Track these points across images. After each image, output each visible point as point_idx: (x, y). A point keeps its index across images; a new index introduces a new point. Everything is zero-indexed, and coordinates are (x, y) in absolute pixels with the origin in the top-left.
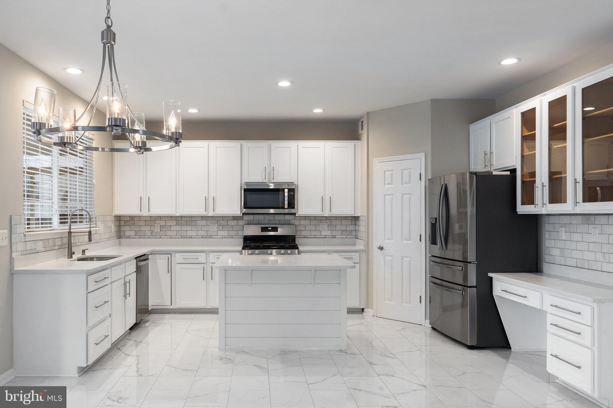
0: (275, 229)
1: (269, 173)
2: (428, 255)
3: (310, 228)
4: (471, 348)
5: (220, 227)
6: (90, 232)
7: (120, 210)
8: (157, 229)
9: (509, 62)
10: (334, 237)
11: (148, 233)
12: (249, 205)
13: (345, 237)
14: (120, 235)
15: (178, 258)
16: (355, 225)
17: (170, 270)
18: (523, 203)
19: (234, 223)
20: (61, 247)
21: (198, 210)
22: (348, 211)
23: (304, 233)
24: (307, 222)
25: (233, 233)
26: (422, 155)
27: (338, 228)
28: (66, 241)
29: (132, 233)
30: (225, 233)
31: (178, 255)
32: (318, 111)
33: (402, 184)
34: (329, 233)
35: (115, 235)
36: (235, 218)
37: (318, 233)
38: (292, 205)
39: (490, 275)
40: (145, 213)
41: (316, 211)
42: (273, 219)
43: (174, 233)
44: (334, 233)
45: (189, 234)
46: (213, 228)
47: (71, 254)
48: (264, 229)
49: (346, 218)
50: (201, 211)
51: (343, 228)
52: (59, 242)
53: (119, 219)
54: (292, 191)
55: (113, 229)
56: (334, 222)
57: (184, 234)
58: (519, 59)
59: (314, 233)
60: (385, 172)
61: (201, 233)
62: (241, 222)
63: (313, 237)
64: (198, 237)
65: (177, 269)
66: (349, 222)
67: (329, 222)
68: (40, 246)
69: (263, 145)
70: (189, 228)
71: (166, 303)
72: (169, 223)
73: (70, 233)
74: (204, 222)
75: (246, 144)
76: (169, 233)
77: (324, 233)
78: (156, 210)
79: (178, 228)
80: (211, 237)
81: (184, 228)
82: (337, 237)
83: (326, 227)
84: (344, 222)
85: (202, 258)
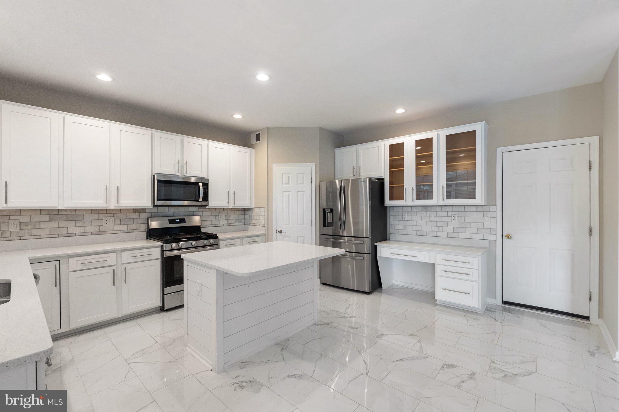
0: (183, 221)
3: (211, 218)
4: (367, 293)
5: (118, 222)
9: (400, 111)
10: (229, 225)
12: (163, 198)
13: (237, 224)
16: (244, 215)
17: (58, 282)
18: (391, 199)
19: (135, 215)
22: (247, 204)
23: (206, 223)
25: (133, 227)
26: (313, 165)
27: (233, 217)
30: (124, 227)
32: (238, 116)
33: (297, 185)
34: (225, 222)
37: (217, 222)
38: (206, 198)
39: (376, 244)
41: (223, 204)
42: (178, 211)
43: (47, 232)
44: (230, 222)
45: (71, 231)
46: (108, 223)
50: (100, 204)
51: (236, 217)
54: (206, 185)
56: (229, 213)
57: (64, 231)
58: (406, 110)
59: (214, 223)
60: (283, 175)
61: (89, 229)
62: (143, 215)
64: (85, 234)
66: (240, 212)
67: (226, 213)
70: (72, 224)
72: (36, 219)
74: (95, 216)
75: (158, 134)
77: (222, 222)
79: (54, 224)
80: (105, 233)
81: (62, 224)
82: (232, 224)
83: (223, 217)
84: (237, 212)
85: (111, 259)
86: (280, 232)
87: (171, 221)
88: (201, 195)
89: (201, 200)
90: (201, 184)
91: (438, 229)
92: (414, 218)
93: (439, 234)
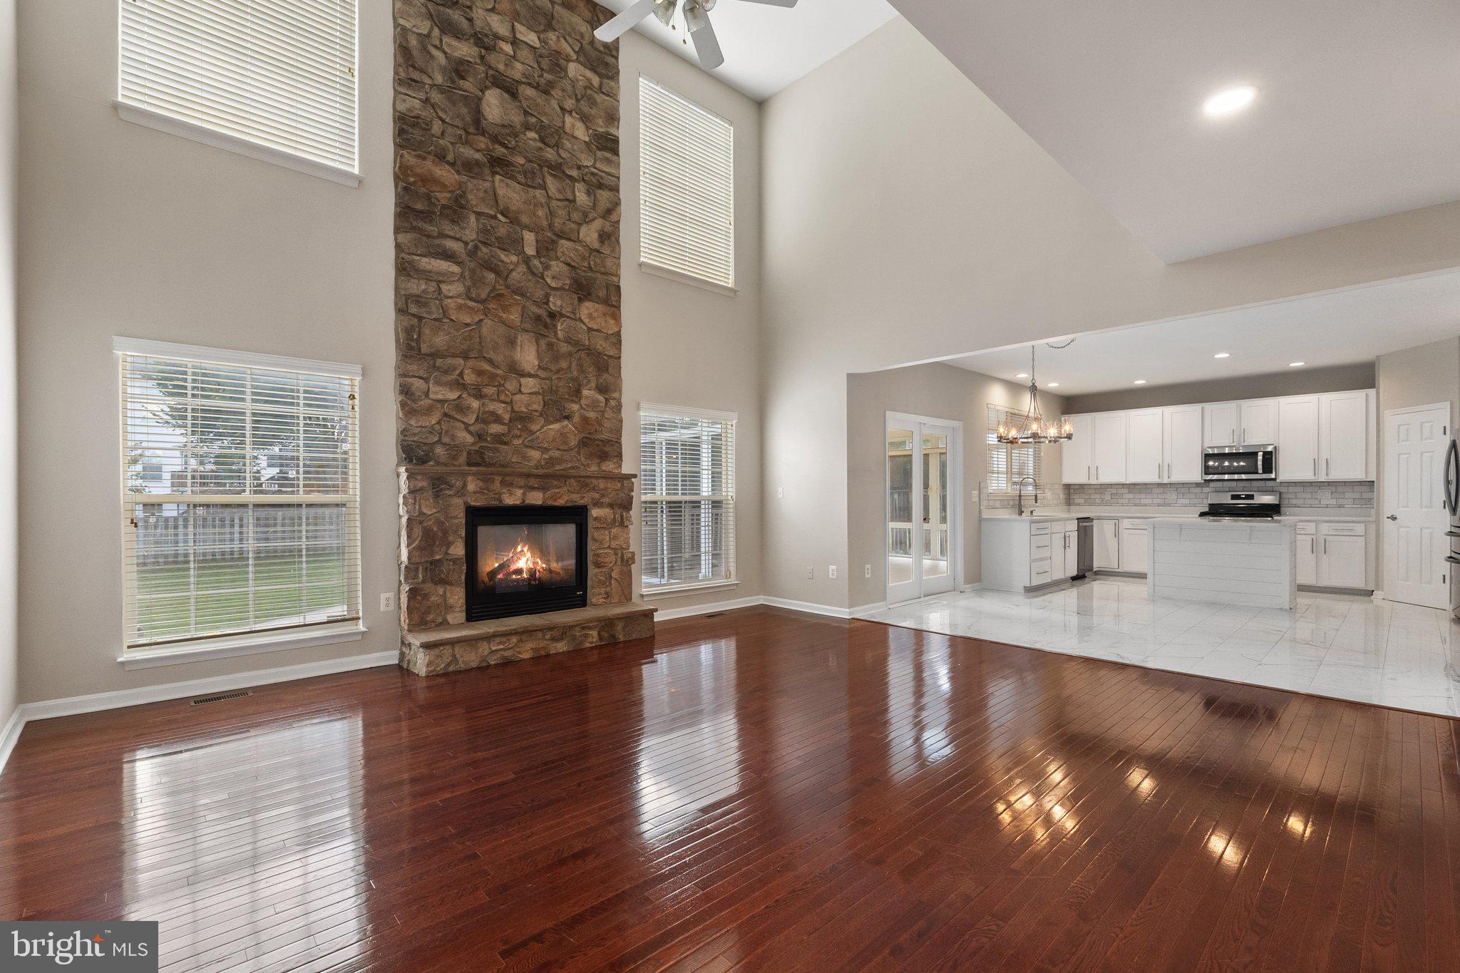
0: (1251, 497)
1: (1240, 435)
3: (1304, 495)
5: (1181, 496)
6: (1036, 496)
7: (1068, 479)
8: (1108, 497)
10: (1341, 506)
11: (1098, 501)
12: (1210, 471)
13: (1359, 506)
14: (1069, 500)
15: (1125, 523)
17: (1117, 534)
19: (1198, 490)
20: (1013, 506)
21: (1152, 478)
22: (1359, 475)
23: (1294, 502)
24: (1300, 489)
25: (1195, 500)
26: (1448, 404)
28: (1017, 502)
29: (1082, 501)
30: (1187, 501)
31: (1126, 521)
32: (1297, 365)
33: (1421, 441)
34: (1333, 502)
35: (1063, 501)
36: (1198, 485)
37: (1316, 502)
38: (1269, 469)
40: (1093, 481)
41: (1306, 476)
42: (1249, 485)
43: (1125, 501)
44: (1341, 502)
45: (1143, 501)
46: (1172, 496)
47: (1021, 513)
48: (1234, 497)
49: (1361, 483)
50: (1154, 479)
52: (1011, 503)
53: (1068, 488)
54: (1267, 454)
55: (1062, 496)
56: (1340, 489)
57: (1138, 501)
59: (1309, 502)
60: (1398, 428)
61: (1155, 501)
62: (1206, 490)
63: (1307, 506)
64: (1153, 505)
65: (1125, 534)
67: (1333, 489)
68: (998, 504)
69: (1231, 406)
70: (1143, 496)
71: (1113, 565)
72: (1121, 491)
73: (1020, 496)
74: (1161, 490)
75: (1208, 407)
76: (1120, 501)
77: (1324, 502)
78: (1104, 479)
79: (1131, 496)
80: (1169, 505)
81: (1137, 496)
82: (1346, 506)
83: (1328, 494)
84: (1357, 488)
86: (1393, 518)
88: (1261, 467)
89: (1262, 471)
90: (1260, 454)
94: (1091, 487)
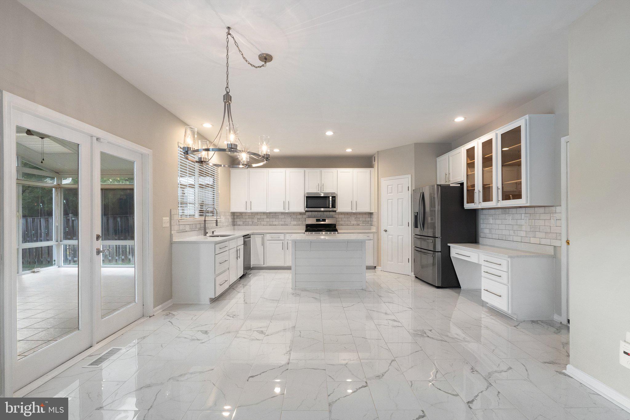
0: (324, 220)
1: (321, 187)
2: (413, 234)
3: (345, 220)
4: (438, 287)
5: (292, 219)
6: (217, 221)
7: (234, 209)
8: (256, 221)
9: (459, 119)
10: (358, 225)
11: (250, 223)
12: (309, 206)
13: (365, 224)
14: (234, 224)
15: (268, 237)
16: (371, 218)
17: (263, 244)
18: (468, 203)
19: (300, 217)
20: (200, 229)
21: (280, 209)
22: (367, 210)
23: (341, 223)
24: (343, 216)
25: (300, 222)
26: (410, 176)
27: (361, 219)
28: (203, 225)
29: (241, 223)
30: (295, 223)
31: (268, 235)
32: (349, 150)
33: (398, 193)
34: (355, 223)
35: (231, 224)
36: (301, 214)
37: (349, 223)
38: (334, 206)
39: (449, 245)
40: (249, 211)
41: (348, 209)
42: (323, 214)
43: (265, 223)
44: (359, 222)
45: (274, 223)
46: (288, 220)
47: (205, 234)
49: (365, 213)
50: (281, 210)
51: (364, 220)
52: (198, 226)
53: (233, 214)
54: (334, 197)
55: (230, 220)
56: (358, 216)
57: (271, 223)
58: (465, 118)
59: (347, 223)
60: (388, 187)
61: (281, 223)
62: (305, 216)
63: (346, 225)
64: (279, 225)
65: (267, 243)
66: (367, 216)
67: (355, 216)
68: (187, 228)
69: (318, 170)
70: (274, 220)
71: (261, 264)
72: (262, 217)
73: (205, 221)
74: (283, 216)
75: (307, 170)
76: (262, 223)
77: (352, 223)
78: (255, 209)
79: (268, 220)
80: (287, 225)
81: (271, 220)
82: (360, 225)
83: (354, 219)
84: (364, 216)
85: (282, 237)
86: (386, 231)
87: (318, 220)
88: (331, 204)
89: (331, 207)
90: (331, 197)
91: (514, 233)
92: (498, 222)
93: (515, 239)
94: (247, 214)
